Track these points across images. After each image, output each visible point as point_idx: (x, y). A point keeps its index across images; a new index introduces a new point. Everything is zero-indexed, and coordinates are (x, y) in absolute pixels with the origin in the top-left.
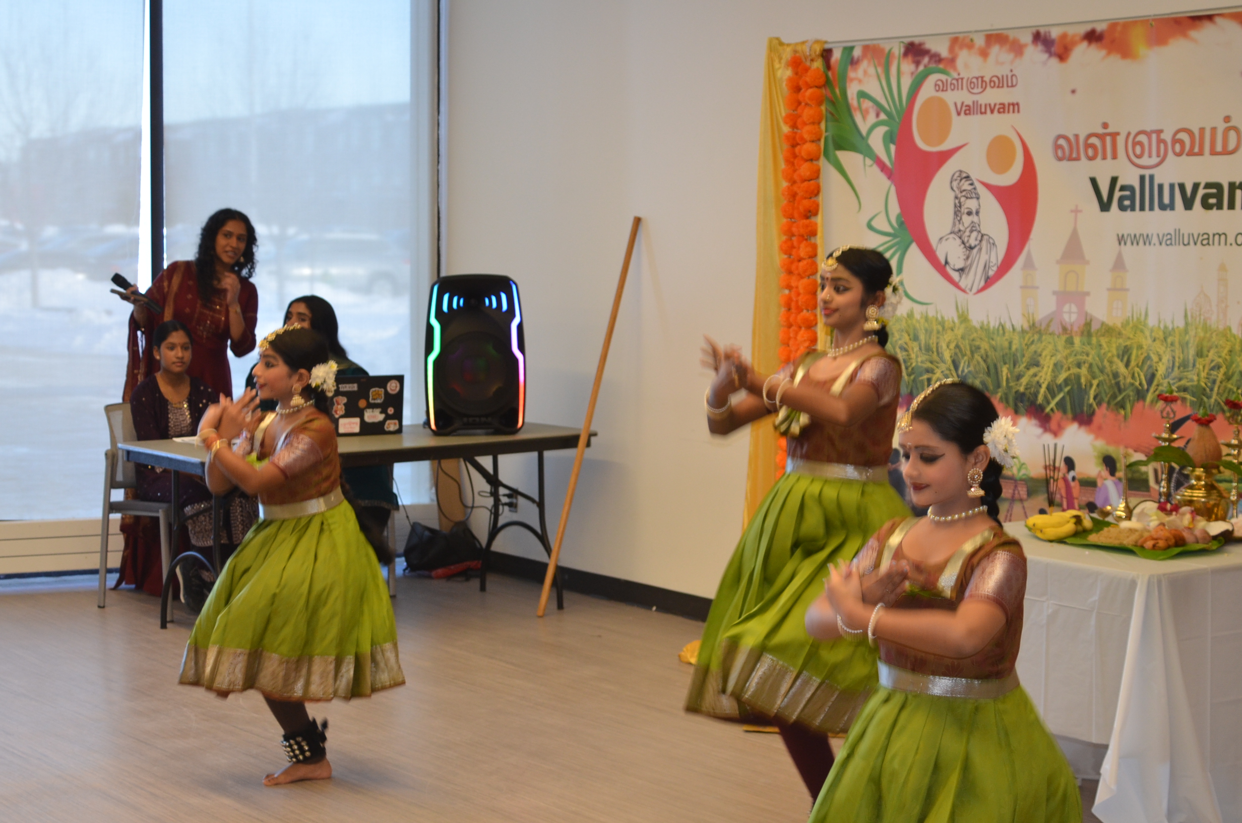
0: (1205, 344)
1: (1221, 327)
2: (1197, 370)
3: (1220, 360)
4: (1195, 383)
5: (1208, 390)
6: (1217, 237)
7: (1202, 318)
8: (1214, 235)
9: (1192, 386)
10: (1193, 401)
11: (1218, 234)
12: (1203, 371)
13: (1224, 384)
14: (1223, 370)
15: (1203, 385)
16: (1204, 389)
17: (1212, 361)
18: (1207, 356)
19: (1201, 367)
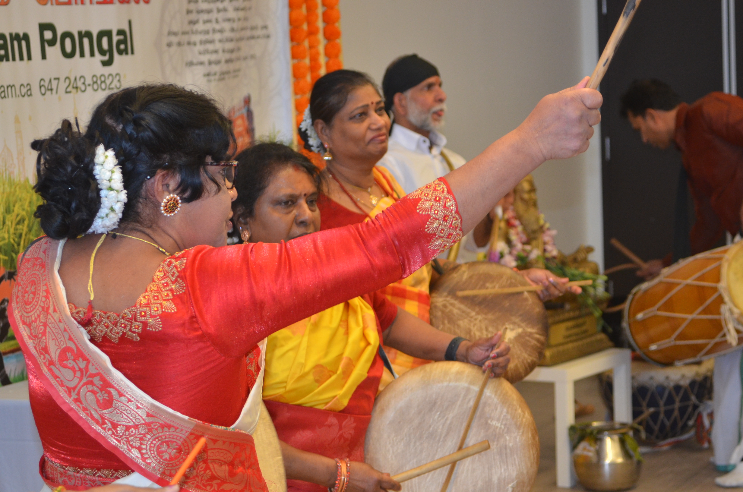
0: (12, 199)
1: (22, 180)
2: (7, 228)
3: (24, 213)
4: (7, 241)
5: (16, 245)
6: (9, 88)
7: (7, 172)
8: (8, 87)
9: (4, 245)
10: (6, 260)
11: (10, 86)
12: (12, 227)
13: (28, 236)
14: (26, 223)
15: (12, 241)
16: (13, 246)
17: (18, 215)
18: (13, 211)
19: (10, 224)
